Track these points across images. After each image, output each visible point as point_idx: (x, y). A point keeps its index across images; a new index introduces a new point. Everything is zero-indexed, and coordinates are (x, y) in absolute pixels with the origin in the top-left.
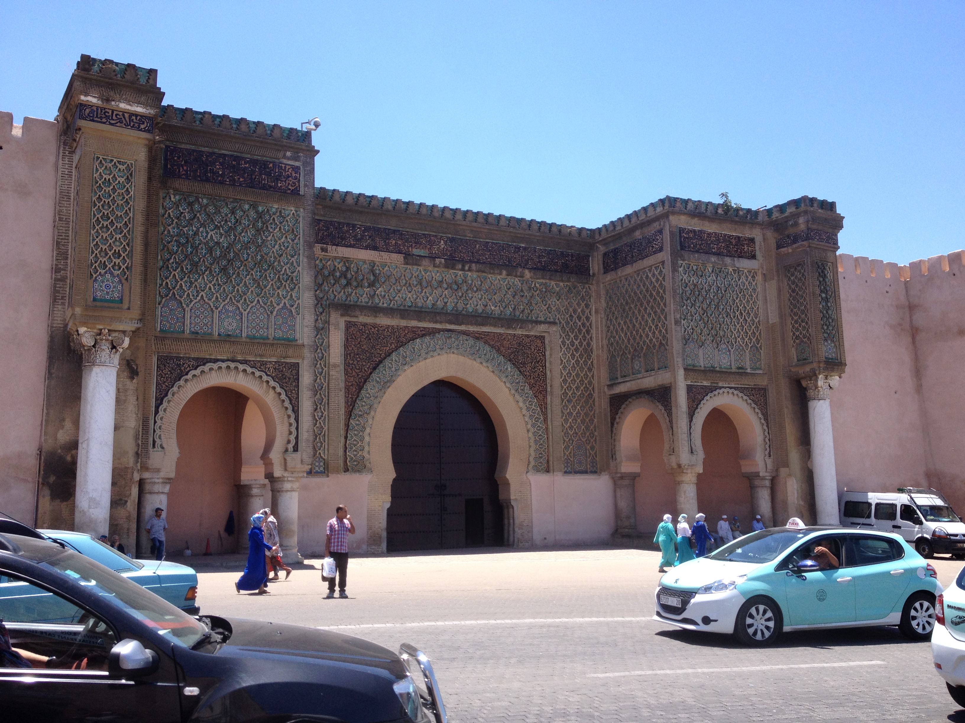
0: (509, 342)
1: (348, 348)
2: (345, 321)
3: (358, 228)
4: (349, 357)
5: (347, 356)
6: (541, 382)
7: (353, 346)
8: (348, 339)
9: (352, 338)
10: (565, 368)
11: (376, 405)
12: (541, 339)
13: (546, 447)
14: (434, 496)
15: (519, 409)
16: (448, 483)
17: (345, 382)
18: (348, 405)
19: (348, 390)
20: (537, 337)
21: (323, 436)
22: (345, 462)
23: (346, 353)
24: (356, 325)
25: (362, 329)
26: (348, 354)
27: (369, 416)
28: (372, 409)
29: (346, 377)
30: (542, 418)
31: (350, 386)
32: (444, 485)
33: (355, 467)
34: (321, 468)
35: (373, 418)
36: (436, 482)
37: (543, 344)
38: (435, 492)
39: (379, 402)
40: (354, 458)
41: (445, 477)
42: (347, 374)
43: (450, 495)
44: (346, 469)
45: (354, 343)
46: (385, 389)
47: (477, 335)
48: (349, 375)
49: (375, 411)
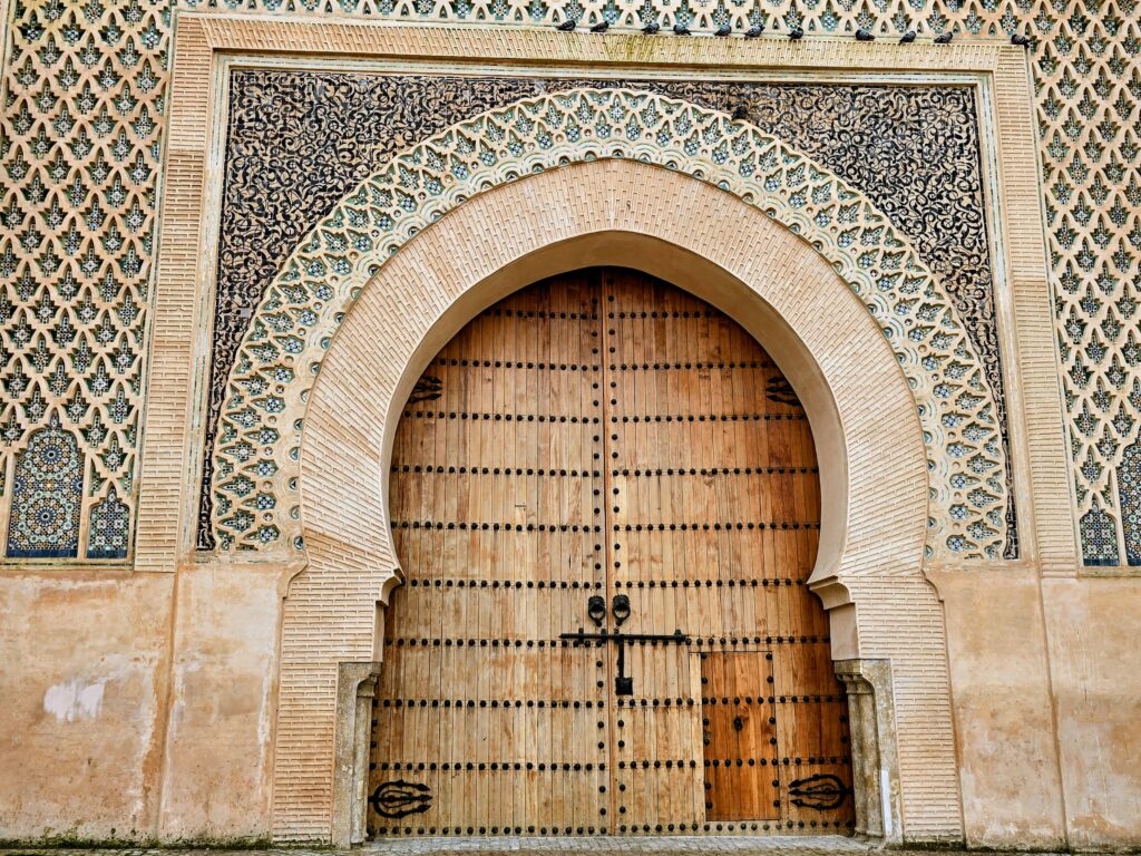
0: (833, 115)
1: (239, 151)
2: (233, 69)
4: (240, 179)
5: (235, 176)
6: (968, 241)
7: (257, 144)
8: (240, 122)
9: (258, 119)
10: (1062, 191)
11: (327, 325)
12: (962, 95)
13: (1002, 466)
14: (581, 639)
15: (877, 338)
16: (634, 596)
17: (221, 255)
18: (228, 328)
19: (229, 280)
20: (946, 92)
21: (130, 431)
22: (204, 516)
23: (230, 165)
24: (270, 80)
25: (290, 89)
26: (238, 169)
27: (300, 363)
28: (313, 337)
29: (228, 238)
30: (978, 364)
31: (239, 267)
32: (622, 604)
33: (239, 536)
34: (117, 541)
35: (317, 367)
36: (591, 593)
37: (971, 113)
38: (590, 629)
39: (340, 317)
40: (238, 503)
41: (624, 574)
42: (230, 231)
43: (643, 639)
44: (205, 542)
45: (261, 135)
46: (361, 276)
47: (713, 97)
48: (236, 232)
49: (325, 342)
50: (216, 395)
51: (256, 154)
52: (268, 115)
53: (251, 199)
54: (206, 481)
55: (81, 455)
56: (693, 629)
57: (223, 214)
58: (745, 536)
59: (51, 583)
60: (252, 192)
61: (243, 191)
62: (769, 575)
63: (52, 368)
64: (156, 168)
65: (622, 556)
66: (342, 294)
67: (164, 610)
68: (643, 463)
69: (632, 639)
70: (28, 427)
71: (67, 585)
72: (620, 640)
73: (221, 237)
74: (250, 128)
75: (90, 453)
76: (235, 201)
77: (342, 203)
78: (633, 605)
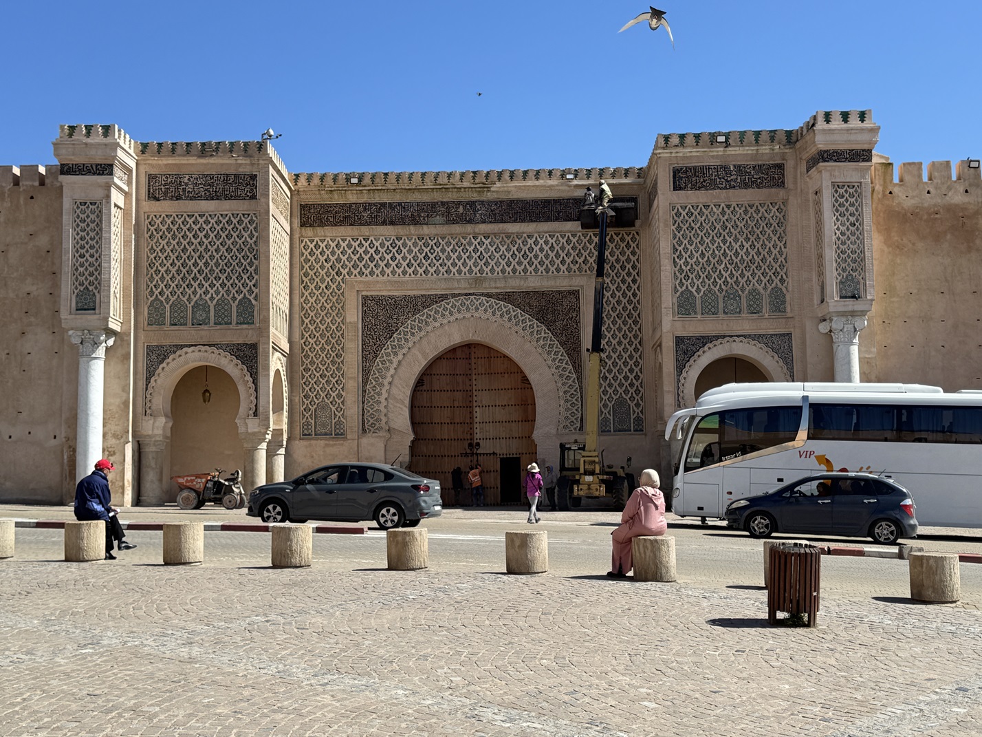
0: (536, 301)
1: (365, 320)
2: (362, 295)
5: (364, 328)
6: (575, 338)
7: (370, 318)
8: (365, 311)
9: (369, 310)
11: (392, 371)
12: (575, 294)
13: (580, 406)
14: (466, 455)
15: (547, 368)
16: (481, 442)
17: (362, 351)
18: (366, 372)
19: (365, 358)
20: (570, 292)
21: (343, 402)
22: (363, 424)
23: (363, 325)
24: (373, 298)
25: (379, 300)
27: (386, 382)
28: (389, 375)
29: (364, 346)
30: (574, 376)
31: (368, 354)
32: (478, 444)
33: (372, 430)
34: (342, 431)
35: (390, 383)
36: (469, 441)
37: (578, 298)
38: (469, 451)
39: (395, 369)
40: (371, 421)
41: (478, 436)
42: (364, 344)
43: (484, 454)
44: (364, 431)
45: (371, 315)
46: (400, 357)
47: (501, 297)
48: (366, 344)
49: (392, 376)
50: (364, 391)
51: (370, 321)
52: (373, 309)
53: (370, 335)
54: (363, 415)
55: (331, 409)
56: (498, 452)
57: (362, 339)
58: (514, 424)
59: (327, 442)
60: (370, 332)
61: (367, 332)
62: (520, 436)
63: (321, 386)
64: (344, 327)
65: (478, 431)
66: (395, 361)
67: (356, 449)
68: (484, 403)
69: (480, 454)
70: (317, 402)
71: (331, 442)
72: (477, 454)
73: (362, 346)
74: (368, 313)
75: (333, 408)
76: (365, 335)
77: (395, 335)
78: (481, 444)
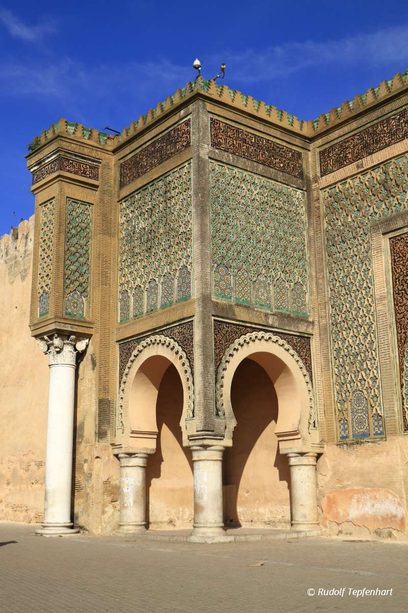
1: (396, 271)
2: (390, 239)
3: (394, 119)
4: (398, 283)
5: (396, 282)
7: (401, 267)
8: (395, 259)
9: (400, 257)
17: (396, 315)
18: (402, 343)
19: (400, 324)
23: (394, 278)
26: (396, 279)
29: (397, 307)
31: (402, 318)
34: (381, 429)
42: (397, 305)
44: (406, 427)
45: (402, 262)
48: (399, 304)
50: (402, 370)
51: (401, 271)
52: (402, 253)
53: (402, 290)
54: (403, 404)
55: (366, 399)
57: (394, 298)
60: (402, 287)
61: (399, 287)
70: (351, 392)
73: (395, 308)
74: (398, 261)
75: (369, 399)
76: (397, 292)
